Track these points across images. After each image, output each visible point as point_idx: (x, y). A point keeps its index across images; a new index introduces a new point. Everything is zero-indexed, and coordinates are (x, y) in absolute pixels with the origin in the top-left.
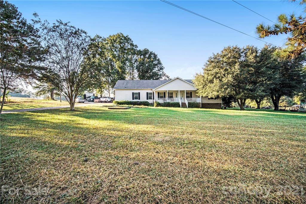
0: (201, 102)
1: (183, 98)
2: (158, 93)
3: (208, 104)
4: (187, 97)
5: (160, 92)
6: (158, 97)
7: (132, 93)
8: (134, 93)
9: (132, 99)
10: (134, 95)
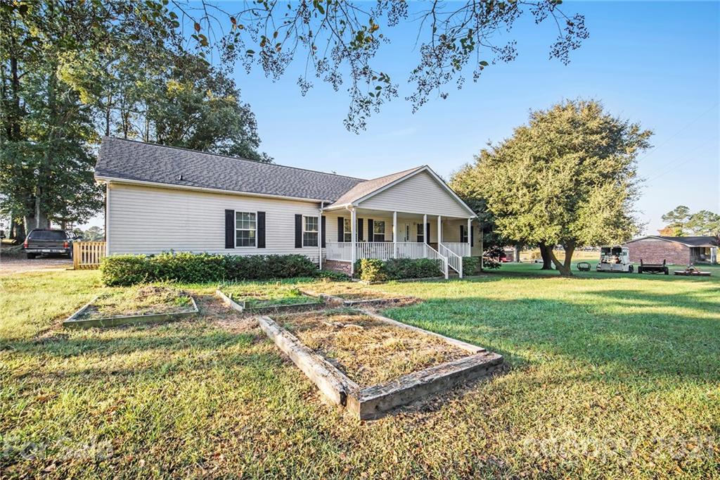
2: (340, 221)
5: (346, 217)
6: (340, 238)
7: (227, 211)
8: (233, 211)
9: (224, 246)
10: (233, 222)
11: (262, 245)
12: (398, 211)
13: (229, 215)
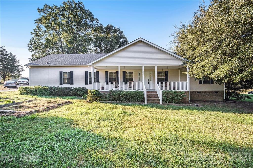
0: (188, 90)
1: (151, 82)
2: (107, 73)
3: (199, 92)
4: (159, 80)
5: (109, 71)
6: (107, 80)
7: (60, 72)
8: (62, 72)
9: (59, 84)
10: (62, 76)
11: (72, 83)
12: (120, 66)
13: (61, 73)
